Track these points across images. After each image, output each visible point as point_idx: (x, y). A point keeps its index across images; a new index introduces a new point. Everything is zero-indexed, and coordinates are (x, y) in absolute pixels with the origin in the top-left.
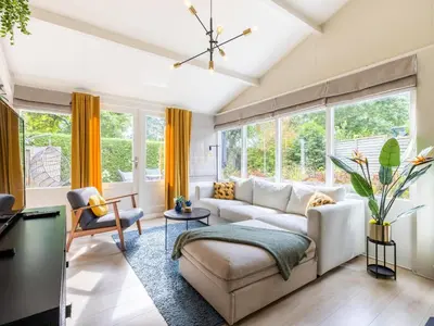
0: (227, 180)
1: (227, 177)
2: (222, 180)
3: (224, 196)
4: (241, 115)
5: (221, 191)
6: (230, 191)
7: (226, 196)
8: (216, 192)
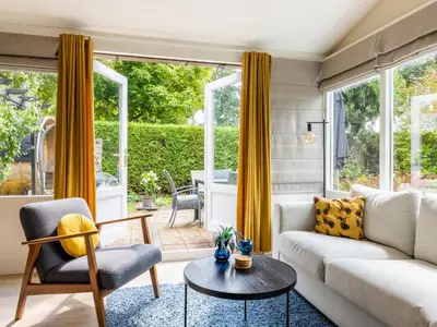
0: (347, 195)
1: (347, 187)
2: (336, 194)
3: (338, 228)
4: (381, 47)
5: (331, 217)
6: (352, 219)
7: (344, 231)
8: (319, 220)
